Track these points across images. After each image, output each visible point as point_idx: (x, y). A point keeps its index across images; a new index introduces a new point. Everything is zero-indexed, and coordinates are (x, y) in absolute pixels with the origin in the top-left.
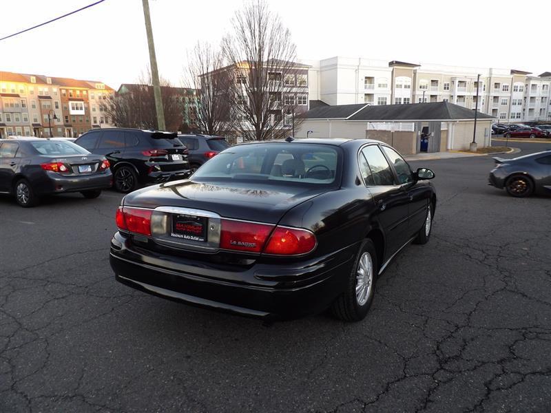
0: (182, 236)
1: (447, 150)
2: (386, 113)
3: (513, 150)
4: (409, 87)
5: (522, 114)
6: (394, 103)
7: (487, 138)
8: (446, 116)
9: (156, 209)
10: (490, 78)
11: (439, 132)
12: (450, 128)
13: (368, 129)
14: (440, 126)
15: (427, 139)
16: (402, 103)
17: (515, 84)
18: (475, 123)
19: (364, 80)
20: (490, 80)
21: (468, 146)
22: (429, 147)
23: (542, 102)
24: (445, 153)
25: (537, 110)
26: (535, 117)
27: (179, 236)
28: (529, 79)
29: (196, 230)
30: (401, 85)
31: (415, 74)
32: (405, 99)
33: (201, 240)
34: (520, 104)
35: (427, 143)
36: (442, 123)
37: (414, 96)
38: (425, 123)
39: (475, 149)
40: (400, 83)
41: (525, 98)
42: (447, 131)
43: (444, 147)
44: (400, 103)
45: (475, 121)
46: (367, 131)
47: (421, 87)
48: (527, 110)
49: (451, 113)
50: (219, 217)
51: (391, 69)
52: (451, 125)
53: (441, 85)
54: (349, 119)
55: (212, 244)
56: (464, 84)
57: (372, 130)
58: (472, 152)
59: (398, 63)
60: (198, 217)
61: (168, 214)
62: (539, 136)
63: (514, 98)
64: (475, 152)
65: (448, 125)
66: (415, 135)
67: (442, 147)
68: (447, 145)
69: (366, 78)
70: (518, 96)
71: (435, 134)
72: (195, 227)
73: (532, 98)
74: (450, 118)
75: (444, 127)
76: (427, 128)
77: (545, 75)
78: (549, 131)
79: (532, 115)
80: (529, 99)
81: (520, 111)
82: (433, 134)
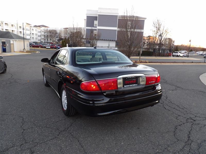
0: (129, 86)
1: (14, 52)
3: (37, 52)
7: (28, 47)
8: (12, 38)
9: (118, 77)
10: (17, 24)
11: (10, 44)
14: (10, 41)
15: (5, 47)
17: (26, 28)
18: (24, 42)
20: (17, 25)
21: (22, 50)
22: (7, 50)
23: (36, 35)
24: (14, 53)
25: (35, 38)
28: (31, 27)
29: (134, 82)
33: (137, 85)
34: (29, 35)
35: (5, 49)
36: (11, 40)
39: (25, 51)
41: (31, 33)
42: (13, 44)
43: (13, 51)
45: (24, 40)
48: (32, 38)
49: (14, 37)
50: (144, 75)
52: (14, 41)
55: (143, 85)
56: (7, 25)
58: (24, 52)
62: (42, 47)
63: (27, 33)
64: (25, 53)
67: (12, 50)
68: (14, 49)
71: (9, 45)
73: (33, 34)
74: (14, 39)
75: (12, 42)
76: (5, 42)
77: (35, 26)
78: (44, 45)
79: (34, 40)
80: (32, 34)
81: (30, 38)
82: (8, 45)
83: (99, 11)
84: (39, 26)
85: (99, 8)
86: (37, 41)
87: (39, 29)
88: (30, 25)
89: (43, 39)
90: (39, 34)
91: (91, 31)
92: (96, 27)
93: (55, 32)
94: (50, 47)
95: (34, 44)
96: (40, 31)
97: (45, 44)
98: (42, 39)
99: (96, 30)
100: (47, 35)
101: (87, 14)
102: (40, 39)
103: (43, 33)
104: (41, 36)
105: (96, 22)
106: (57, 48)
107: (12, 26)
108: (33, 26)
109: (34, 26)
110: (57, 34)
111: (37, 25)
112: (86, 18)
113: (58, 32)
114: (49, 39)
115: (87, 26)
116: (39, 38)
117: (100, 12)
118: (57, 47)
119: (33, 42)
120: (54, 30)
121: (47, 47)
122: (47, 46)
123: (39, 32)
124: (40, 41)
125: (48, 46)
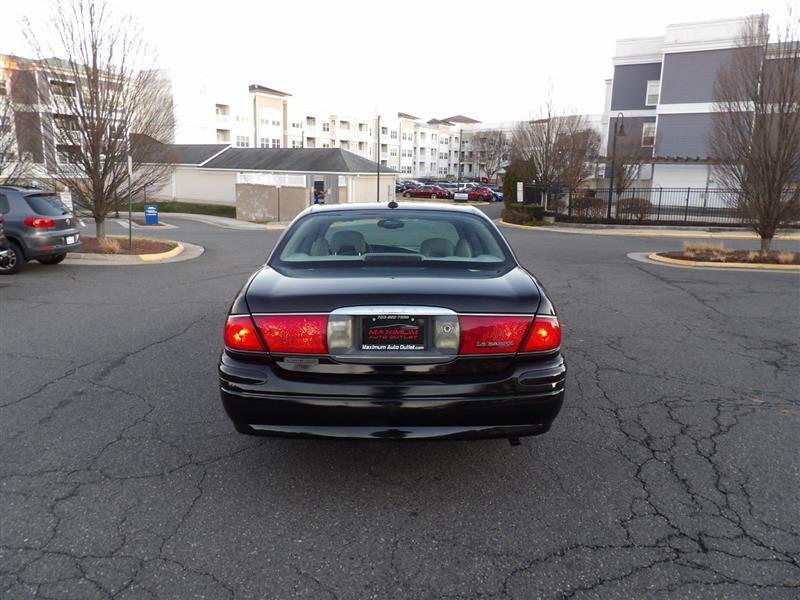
0: (384, 347)
2: (260, 159)
4: (278, 124)
5: (412, 169)
6: (259, 146)
8: (344, 168)
9: (334, 313)
11: (336, 189)
12: (350, 183)
13: (239, 182)
14: (337, 180)
15: (322, 198)
16: (271, 146)
17: (403, 131)
18: (378, 179)
19: (215, 108)
23: (432, 154)
25: (427, 165)
26: (426, 173)
27: (378, 347)
28: (417, 125)
29: (407, 336)
30: (267, 121)
31: (285, 106)
32: (274, 141)
33: (420, 348)
34: (410, 155)
36: (340, 177)
37: (285, 137)
38: (319, 176)
40: (265, 118)
41: (415, 148)
42: (346, 187)
44: (267, 145)
45: (378, 175)
46: (237, 185)
47: (294, 125)
48: (418, 164)
49: (349, 164)
50: (453, 313)
51: (253, 95)
52: (350, 179)
53: (319, 125)
54: (204, 166)
55: (444, 351)
56: (346, 125)
57: (244, 184)
59: (261, 89)
60: (411, 316)
61: (355, 318)
62: (441, 196)
63: (403, 148)
65: (347, 179)
66: (307, 192)
69: (217, 105)
70: (408, 146)
71: (333, 190)
72: (407, 331)
73: (422, 149)
74: (348, 171)
75: (342, 183)
76: (322, 183)
77: (433, 122)
78: (450, 190)
79: (423, 170)
80: (418, 150)
81: (411, 165)
82: (329, 191)
83: (670, 39)
84: (445, 122)
85: (670, 26)
86: (436, 174)
87: (443, 132)
88: (414, 118)
89: (455, 165)
90: (444, 149)
91: (619, 125)
92: (654, 108)
93: (498, 140)
94: (466, 195)
95: (422, 184)
96: (448, 137)
97: (454, 186)
98: (452, 165)
99: (652, 119)
100: (471, 153)
101: (615, 59)
102: (447, 166)
103: (456, 146)
104: (447, 156)
105: (654, 88)
106: (494, 199)
107: (361, 130)
108: (424, 120)
109: (429, 123)
110: (506, 147)
111: (440, 118)
112: (611, 75)
113: (508, 136)
114: (475, 167)
115: (614, 108)
116: (444, 164)
117: (676, 43)
118: (495, 195)
119: (420, 180)
120: (495, 133)
121: (456, 195)
122: (459, 192)
123: (442, 143)
124: (443, 176)
125: (464, 192)
